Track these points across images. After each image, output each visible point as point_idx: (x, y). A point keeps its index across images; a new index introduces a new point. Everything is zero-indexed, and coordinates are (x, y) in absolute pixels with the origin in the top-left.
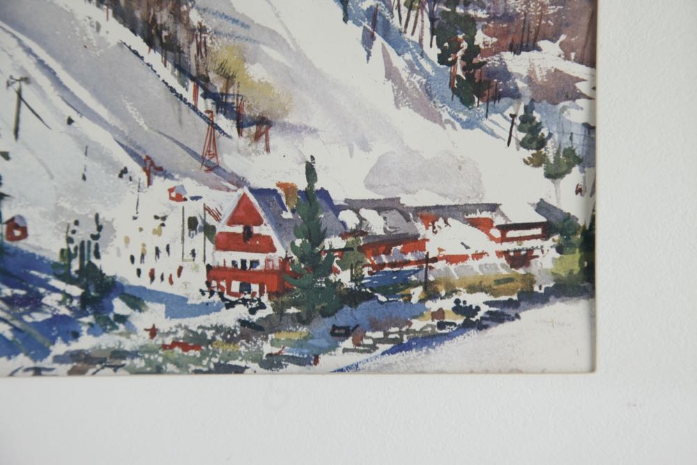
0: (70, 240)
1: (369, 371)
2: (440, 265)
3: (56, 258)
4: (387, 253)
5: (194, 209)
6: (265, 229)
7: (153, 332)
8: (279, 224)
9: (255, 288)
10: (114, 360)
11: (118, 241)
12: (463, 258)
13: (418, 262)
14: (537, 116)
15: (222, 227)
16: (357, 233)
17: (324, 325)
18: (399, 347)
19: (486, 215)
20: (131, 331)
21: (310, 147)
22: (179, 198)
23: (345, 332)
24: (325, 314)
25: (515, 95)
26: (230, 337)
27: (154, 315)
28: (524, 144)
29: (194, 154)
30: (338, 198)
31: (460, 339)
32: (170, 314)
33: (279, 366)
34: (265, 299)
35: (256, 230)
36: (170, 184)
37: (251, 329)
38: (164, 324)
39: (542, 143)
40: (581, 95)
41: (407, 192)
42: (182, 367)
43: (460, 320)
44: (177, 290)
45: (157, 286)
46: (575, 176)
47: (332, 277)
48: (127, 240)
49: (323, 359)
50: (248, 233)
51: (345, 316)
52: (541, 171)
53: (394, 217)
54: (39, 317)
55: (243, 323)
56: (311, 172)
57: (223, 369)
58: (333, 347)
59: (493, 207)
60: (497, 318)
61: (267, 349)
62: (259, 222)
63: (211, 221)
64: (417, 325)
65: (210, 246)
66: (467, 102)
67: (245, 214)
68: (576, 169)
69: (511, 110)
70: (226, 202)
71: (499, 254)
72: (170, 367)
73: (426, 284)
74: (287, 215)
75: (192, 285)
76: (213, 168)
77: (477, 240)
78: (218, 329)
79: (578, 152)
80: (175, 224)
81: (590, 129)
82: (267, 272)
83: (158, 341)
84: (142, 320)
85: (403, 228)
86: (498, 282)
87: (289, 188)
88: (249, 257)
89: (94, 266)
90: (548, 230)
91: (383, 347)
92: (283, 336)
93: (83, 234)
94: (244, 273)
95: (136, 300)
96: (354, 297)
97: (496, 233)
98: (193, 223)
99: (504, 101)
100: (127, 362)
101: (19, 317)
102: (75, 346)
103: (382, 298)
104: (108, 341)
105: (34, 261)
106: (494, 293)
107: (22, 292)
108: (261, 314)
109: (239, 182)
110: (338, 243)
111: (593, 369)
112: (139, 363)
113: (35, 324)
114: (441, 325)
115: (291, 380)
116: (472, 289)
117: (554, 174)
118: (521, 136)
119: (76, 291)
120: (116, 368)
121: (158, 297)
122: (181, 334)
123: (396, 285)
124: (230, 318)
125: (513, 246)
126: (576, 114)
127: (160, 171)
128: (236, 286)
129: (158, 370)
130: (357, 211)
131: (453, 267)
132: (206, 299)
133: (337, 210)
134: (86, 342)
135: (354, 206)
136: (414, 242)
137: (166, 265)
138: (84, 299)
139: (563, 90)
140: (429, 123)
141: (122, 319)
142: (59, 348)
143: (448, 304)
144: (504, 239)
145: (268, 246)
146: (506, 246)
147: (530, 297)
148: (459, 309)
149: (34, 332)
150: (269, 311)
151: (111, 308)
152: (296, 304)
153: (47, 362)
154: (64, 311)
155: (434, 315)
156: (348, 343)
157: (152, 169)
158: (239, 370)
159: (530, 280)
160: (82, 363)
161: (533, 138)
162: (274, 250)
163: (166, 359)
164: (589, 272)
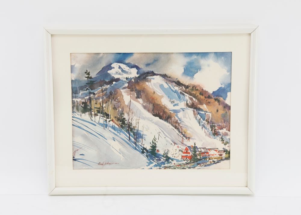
0: (164, 152)
1: (202, 169)
2: (211, 156)
3: (163, 154)
4: (204, 154)
5: (180, 149)
6: (189, 151)
7: (174, 164)
8: (191, 151)
9: (188, 158)
10: (170, 167)
11: (170, 152)
12: (214, 155)
13: (208, 155)
14: (223, 137)
15: (184, 151)
16: (200, 152)
17: (196, 163)
18: (205, 166)
19: (216, 149)
20: (172, 164)
21: (195, 141)
22: (178, 147)
23: (199, 164)
24: (196, 162)
25: (220, 135)
26: (184, 165)
27: (175, 162)
28: (221, 141)
29: (180, 142)
30: (198, 147)
31: (213, 165)
32: (177, 162)
33: (190, 168)
34: (189, 160)
35: (188, 151)
36: (177, 145)
37: (187, 163)
38: (176, 163)
39: (224, 141)
40: (228, 135)
41: (207, 147)
42: (178, 168)
43: (213, 163)
44: (178, 159)
45: (175, 158)
46: (228, 145)
47: (197, 157)
48: (172, 152)
49: (196, 167)
50: (187, 152)
51: (199, 162)
52: (223, 144)
53: (205, 149)
54: (160, 162)
55: (186, 163)
56: (195, 144)
57: (183, 168)
58: (197, 166)
59: (218, 149)
60: (218, 162)
61: (189, 166)
62: (188, 150)
63: (182, 150)
64: (208, 163)
65: (182, 153)
66: (214, 136)
67: (186, 149)
68: (228, 144)
69: (220, 137)
70: (184, 148)
71: (218, 154)
72: (176, 168)
73: (209, 158)
74: (192, 149)
75: (180, 158)
76: (183, 143)
77: (215, 152)
78: (183, 164)
79: (228, 142)
80: (178, 150)
81: (229, 139)
82: (189, 156)
83: (175, 165)
84: (173, 162)
85: (206, 151)
86: (218, 158)
87: (192, 146)
88: (187, 155)
89: (167, 155)
90: (224, 151)
91: (203, 166)
92: (191, 164)
93: (166, 152)
94: (186, 157)
95: (172, 160)
96: (200, 160)
97: (218, 152)
98: (180, 150)
99: (219, 136)
100: (171, 168)
101: (158, 162)
102: (165, 165)
103: (203, 160)
104: (169, 165)
105: (160, 155)
106: (218, 159)
107: (158, 159)
108: (188, 162)
109: (186, 145)
110: (198, 153)
111: (230, 168)
112: (173, 168)
113: (160, 163)
114: (211, 163)
115: (192, 169)
116: (215, 159)
117: (225, 145)
118: (221, 140)
119: (165, 159)
120: (170, 168)
121: (175, 159)
122: (178, 164)
123: (205, 158)
124: (184, 162)
125: (220, 153)
126: (228, 137)
127: (176, 144)
128: (185, 158)
129: (175, 169)
130: (200, 149)
131: (212, 156)
132: (181, 160)
133: (198, 149)
134: (166, 165)
135: (200, 148)
136: (207, 153)
137: (176, 155)
138: (166, 160)
139: (226, 134)
140: (210, 138)
141: (171, 162)
142: (163, 166)
143: (212, 161)
144: (219, 152)
145: (189, 153)
146: (219, 153)
147: (222, 160)
148: (213, 161)
149: (160, 164)
150: (189, 161)
151: (169, 161)
152: (193, 160)
153: (161, 167)
154: (163, 161)
155: (210, 162)
156: (199, 165)
157: (175, 143)
158: (185, 169)
159: (222, 158)
160: (165, 168)
161: (223, 140)
162: (190, 153)
163: (176, 167)
164: (229, 157)
